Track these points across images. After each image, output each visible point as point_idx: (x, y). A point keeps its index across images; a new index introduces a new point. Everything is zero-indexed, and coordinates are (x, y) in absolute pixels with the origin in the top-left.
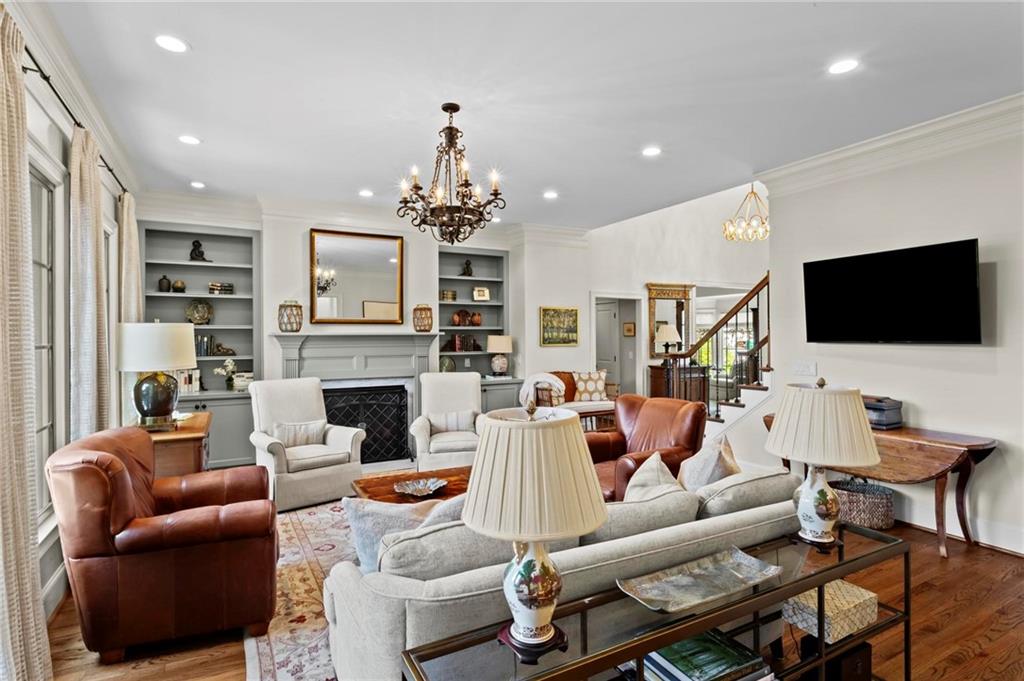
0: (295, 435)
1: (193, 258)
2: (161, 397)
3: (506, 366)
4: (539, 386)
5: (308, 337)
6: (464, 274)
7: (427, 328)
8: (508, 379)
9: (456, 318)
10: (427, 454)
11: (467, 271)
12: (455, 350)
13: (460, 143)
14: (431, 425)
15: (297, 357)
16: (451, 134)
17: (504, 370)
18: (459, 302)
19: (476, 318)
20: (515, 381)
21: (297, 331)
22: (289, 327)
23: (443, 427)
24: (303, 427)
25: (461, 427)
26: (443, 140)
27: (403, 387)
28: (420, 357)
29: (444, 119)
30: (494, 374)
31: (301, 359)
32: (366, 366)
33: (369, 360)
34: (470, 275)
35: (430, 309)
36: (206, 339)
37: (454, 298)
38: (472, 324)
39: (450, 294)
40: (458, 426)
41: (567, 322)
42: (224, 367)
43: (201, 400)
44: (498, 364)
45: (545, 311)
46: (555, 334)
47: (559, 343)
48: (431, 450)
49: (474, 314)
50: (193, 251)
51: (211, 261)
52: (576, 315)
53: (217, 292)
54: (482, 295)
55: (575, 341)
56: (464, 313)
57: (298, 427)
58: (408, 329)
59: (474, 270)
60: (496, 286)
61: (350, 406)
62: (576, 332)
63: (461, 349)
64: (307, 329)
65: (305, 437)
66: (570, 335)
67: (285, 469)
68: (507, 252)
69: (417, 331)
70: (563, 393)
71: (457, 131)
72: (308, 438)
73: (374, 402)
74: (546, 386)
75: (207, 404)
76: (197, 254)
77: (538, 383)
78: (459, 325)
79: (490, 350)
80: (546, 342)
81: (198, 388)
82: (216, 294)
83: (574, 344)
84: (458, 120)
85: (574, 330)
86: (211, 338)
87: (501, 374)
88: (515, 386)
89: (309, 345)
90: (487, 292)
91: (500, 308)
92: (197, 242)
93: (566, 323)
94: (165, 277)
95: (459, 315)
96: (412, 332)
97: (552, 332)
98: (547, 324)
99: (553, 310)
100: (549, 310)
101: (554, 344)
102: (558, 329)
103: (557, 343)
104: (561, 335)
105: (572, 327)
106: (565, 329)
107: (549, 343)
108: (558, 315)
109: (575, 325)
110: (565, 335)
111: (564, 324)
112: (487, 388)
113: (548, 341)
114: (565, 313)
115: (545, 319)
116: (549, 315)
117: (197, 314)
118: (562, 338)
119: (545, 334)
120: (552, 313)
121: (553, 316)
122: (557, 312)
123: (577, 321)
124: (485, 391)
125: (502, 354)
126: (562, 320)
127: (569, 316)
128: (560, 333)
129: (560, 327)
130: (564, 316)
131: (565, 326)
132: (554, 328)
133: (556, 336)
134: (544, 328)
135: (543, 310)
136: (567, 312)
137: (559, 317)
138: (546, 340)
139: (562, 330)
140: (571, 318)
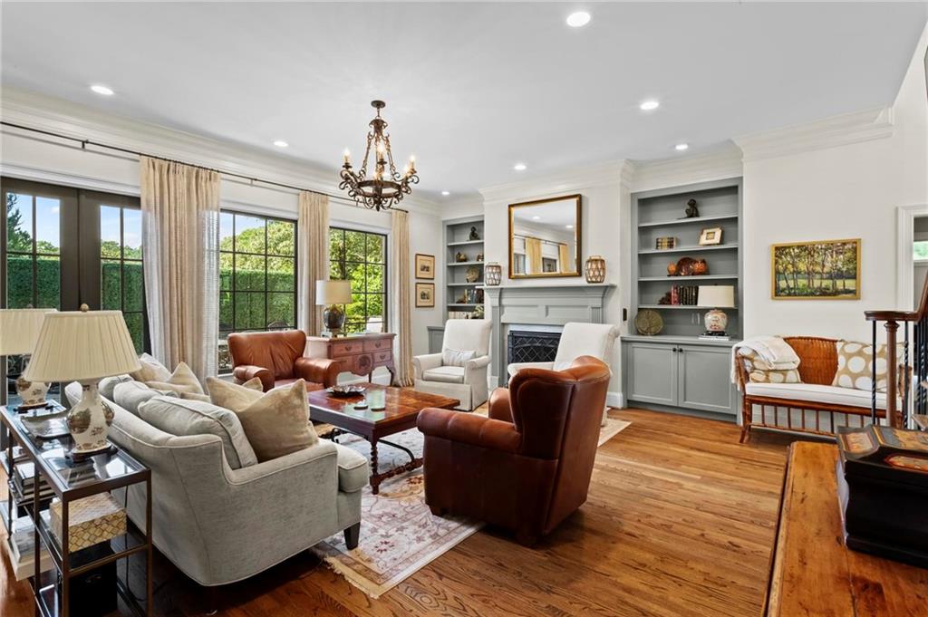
0: (456, 358)
1: (470, 239)
5: (504, 288)
6: (691, 216)
7: (599, 279)
9: (673, 268)
11: (693, 212)
12: (671, 303)
13: (385, 132)
15: (498, 305)
16: (378, 125)
17: (721, 329)
19: (698, 266)
21: (498, 285)
26: (372, 129)
28: (593, 308)
29: (373, 113)
30: (708, 334)
31: (501, 306)
32: (547, 314)
33: (550, 309)
34: (697, 216)
35: (602, 260)
36: (475, 292)
37: (671, 245)
38: (694, 272)
39: (666, 242)
41: (833, 262)
44: (709, 320)
45: (780, 251)
46: (802, 282)
47: (812, 294)
49: (697, 262)
50: (471, 234)
52: (855, 250)
54: (710, 238)
55: (853, 292)
56: (686, 261)
57: (458, 353)
58: (583, 281)
59: (701, 209)
60: (730, 224)
62: (854, 277)
63: (679, 302)
64: (505, 283)
66: (839, 282)
68: (740, 178)
69: (589, 282)
71: (383, 122)
78: (675, 275)
79: (701, 304)
80: (781, 293)
82: (480, 261)
83: (848, 296)
84: (384, 114)
85: (852, 275)
86: (478, 291)
87: (712, 334)
90: (718, 232)
91: (734, 251)
92: (473, 228)
93: (828, 265)
95: (677, 264)
96: (586, 284)
97: (795, 280)
98: (786, 269)
99: (798, 247)
100: (789, 247)
101: (799, 295)
102: (810, 274)
103: (806, 295)
104: (817, 283)
105: (844, 269)
106: (827, 273)
107: (789, 295)
108: (810, 253)
109: (851, 266)
110: (827, 283)
111: (824, 266)
112: (684, 348)
113: (787, 292)
114: (826, 250)
115: (780, 261)
116: (791, 255)
117: (471, 276)
118: (820, 288)
119: (780, 282)
120: (796, 250)
121: (798, 256)
122: (806, 249)
123: (856, 259)
124: (681, 351)
125: (718, 309)
126: (819, 260)
127: (836, 253)
128: (815, 281)
129: (813, 271)
130: (825, 254)
131: (826, 270)
132: (800, 273)
133: (804, 285)
134: (778, 274)
135: (777, 248)
136: (830, 247)
137: (812, 256)
138: (783, 290)
139: (818, 276)
140: (841, 256)
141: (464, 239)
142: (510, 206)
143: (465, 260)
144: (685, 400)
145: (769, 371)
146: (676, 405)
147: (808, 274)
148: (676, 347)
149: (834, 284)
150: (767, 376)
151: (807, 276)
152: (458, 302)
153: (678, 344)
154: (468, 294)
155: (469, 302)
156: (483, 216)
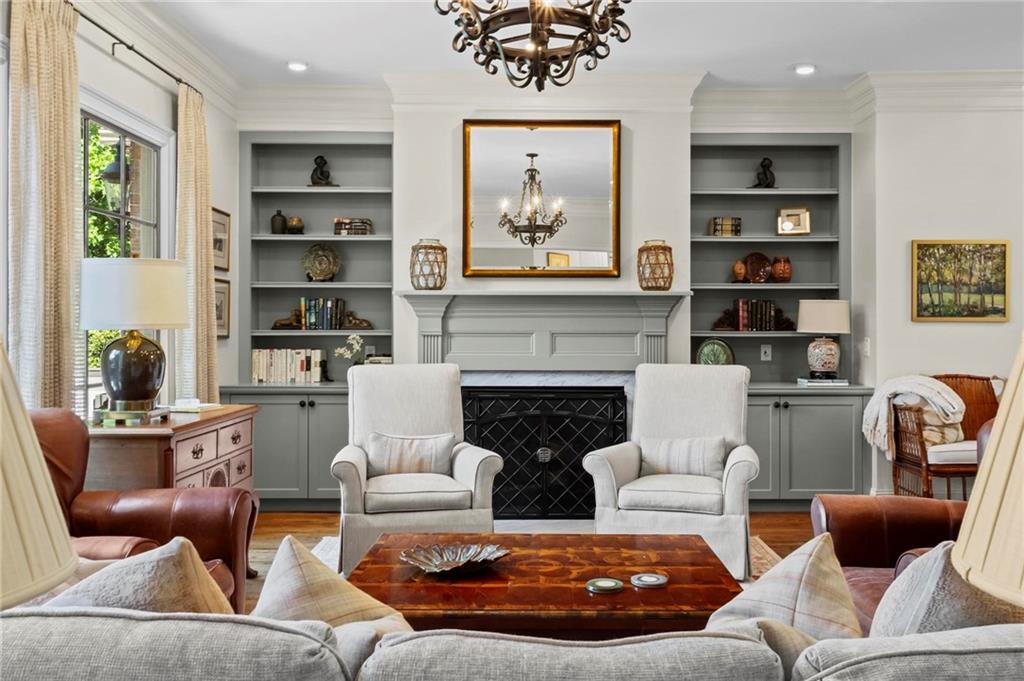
0: (401, 455)
1: (315, 183)
2: (135, 373)
3: (836, 361)
4: (898, 401)
5: (455, 296)
6: (758, 185)
7: (661, 283)
8: (840, 385)
9: (740, 269)
10: (611, 510)
11: (765, 179)
12: (737, 329)
14: (641, 460)
15: (438, 330)
17: (833, 367)
18: (745, 238)
19: (781, 267)
20: (855, 389)
21: (440, 288)
22: (422, 283)
23: (661, 463)
24: (416, 443)
25: (695, 467)
27: (621, 389)
28: (651, 336)
30: (813, 376)
31: (446, 334)
32: (553, 350)
33: (558, 339)
34: (770, 185)
35: (667, 250)
36: (329, 304)
37: (737, 231)
38: (771, 278)
39: (728, 224)
40: (689, 464)
41: (981, 270)
42: (350, 347)
43: (308, 394)
44: (820, 355)
45: (923, 249)
46: (948, 297)
47: (959, 314)
48: (621, 503)
49: (777, 261)
50: (315, 171)
51: (338, 186)
52: (1003, 255)
53: (344, 232)
54: (792, 225)
55: (1002, 312)
56: (758, 258)
57: (407, 443)
58: (630, 285)
59: (779, 176)
60: (825, 205)
61: (527, 418)
62: (1003, 292)
63: (750, 326)
64: (456, 285)
65: (417, 459)
66: (988, 298)
67: (360, 507)
68: (848, 136)
69: (644, 288)
70: (960, 418)
72: (421, 462)
73: (565, 413)
74: (913, 402)
75: (317, 400)
76: (321, 175)
77: (896, 395)
78: (746, 280)
79: (805, 327)
80: (923, 312)
81: (318, 379)
82: (344, 236)
83: (997, 317)
85: (1000, 289)
86: (337, 302)
87: (829, 376)
88: (857, 401)
89: (458, 311)
90: (806, 217)
91: (832, 247)
92: (321, 157)
93: (976, 273)
94: (279, 213)
95: (745, 262)
96: (637, 290)
97: (940, 293)
98: (929, 276)
99: (945, 246)
100: (933, 246)
101: (945, 316)
102: (957, 285)
103: (952, 315)
104: (964, 298)
105: (993, 281)
106: (975, 285)
107: (933, 315)
108: (956, 256)
109: (1000, 276)
110: (975, 298)
111: (971, 275)
112: (791, 401)
113: (931, 310)
114: (974, 252)
115: (923, 266)
116: (935, 258)
117: (319, 266)
118: (967, 305)
119: (923, 296)
120: (941, 251)
121: (943, 259)
122: (953, 250)
123: (1004, 268)
124: (786, 406)
125: (828, 336)
126: (966, 266)
127: (985, 258)
128: (962, 295)
129: (961, 281)
130: (973, 259)
131: (974, 280)
132: (945, 283)
133: (950, 301)
134: (921, 285)
135: (920, 247)
136: (978, 249)
137: (959, 260)
138: (926, 309)
139: (965, 289)
140: (990, 263)
141: (295, 180)
142: (467, 122)
143: (299, 230)
144: (790, 488)
145: (945, 425)
146: (777, 497)
147: (955, 286)
148: (777, 399)
149: (983, 300)
150: (943, 433)
151: (953, 287)
152: (275, 328)
153: (780, 395)
154: (308, 310)
155: (310, 327)
156: (391, 134)
